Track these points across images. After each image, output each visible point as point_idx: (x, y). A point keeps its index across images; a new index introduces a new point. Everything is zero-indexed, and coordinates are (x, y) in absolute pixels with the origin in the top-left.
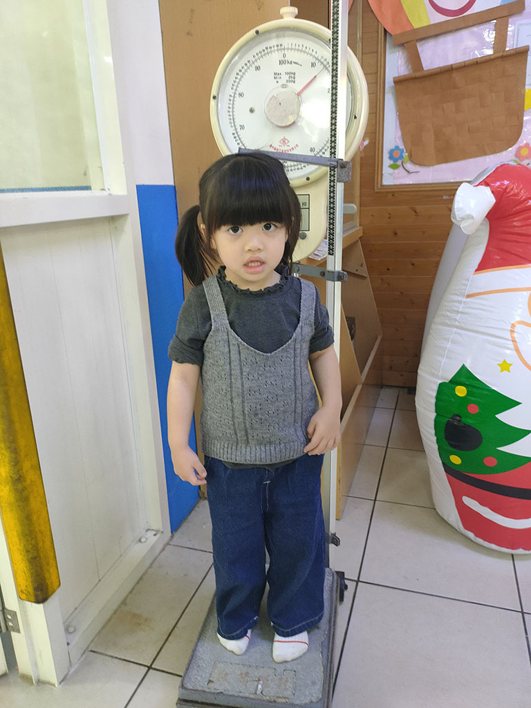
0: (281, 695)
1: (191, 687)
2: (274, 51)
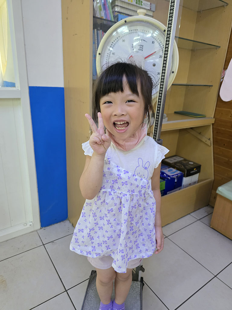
2: (133, 32)
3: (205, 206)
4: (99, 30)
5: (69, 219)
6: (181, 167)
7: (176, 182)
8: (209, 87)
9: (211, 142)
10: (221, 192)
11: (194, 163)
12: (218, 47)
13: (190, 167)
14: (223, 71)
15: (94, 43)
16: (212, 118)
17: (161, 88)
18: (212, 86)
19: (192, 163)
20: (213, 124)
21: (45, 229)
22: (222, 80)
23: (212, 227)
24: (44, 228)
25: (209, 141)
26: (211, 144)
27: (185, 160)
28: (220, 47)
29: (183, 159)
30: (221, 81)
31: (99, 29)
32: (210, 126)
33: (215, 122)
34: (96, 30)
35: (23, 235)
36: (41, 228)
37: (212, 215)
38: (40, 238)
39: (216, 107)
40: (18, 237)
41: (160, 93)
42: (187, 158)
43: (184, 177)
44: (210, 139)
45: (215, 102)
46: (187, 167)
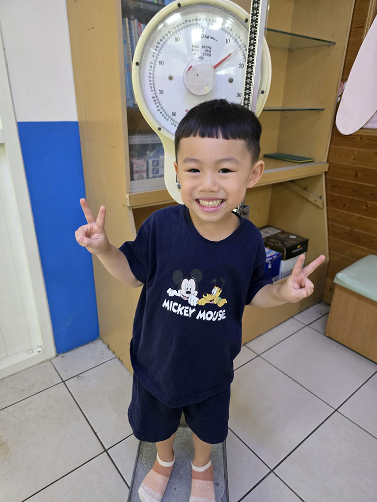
2: (193, 24)
3: (317, 304)
4: (132, 19)
5: (103, 338)
6: (277, 245)
7: (270, 269)
8: (319, 112)
9: (323, 202)
10: (342, 282)
11: (297, 237)
12: (332, 44)
13: (290, 243)
14: (341, 85)
15: (125, 42)
16: (324, 162)
18: (323, 110)
19: (295, 237)
20: (326, 173)
21: (63, 357)
22: (339, 99)
23: (328, 335)
24: (61, 355)
25: (319, 200)
26: (323, 205)
27: (283, 232)
28: (334, 43)
29: (280, 231)
30: (337, 100)
31: (132, 17)
32: (321, 175)
33: (329, 169)
34: (127, 19)
35: (28, 368)
36: (56, 356)
37: (328, 316)
38: (57, 371)
39: (330, 144)
40: (21, 371)
42: (286, 230)
43: (283, 259)
44: (322, 197)
45: (329, 137)
46: (287, 243)
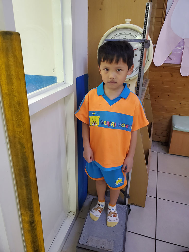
0: (110, 249)
1: (81, 243)
2: (122, 35)
17: (140, 71)
41: (139, 75)
